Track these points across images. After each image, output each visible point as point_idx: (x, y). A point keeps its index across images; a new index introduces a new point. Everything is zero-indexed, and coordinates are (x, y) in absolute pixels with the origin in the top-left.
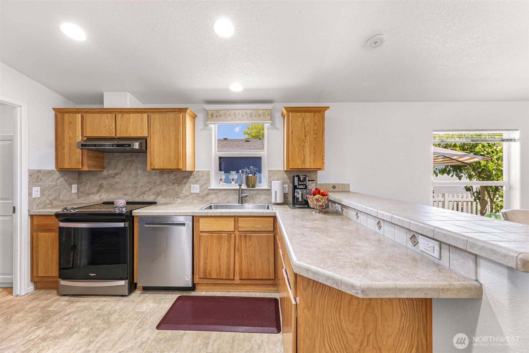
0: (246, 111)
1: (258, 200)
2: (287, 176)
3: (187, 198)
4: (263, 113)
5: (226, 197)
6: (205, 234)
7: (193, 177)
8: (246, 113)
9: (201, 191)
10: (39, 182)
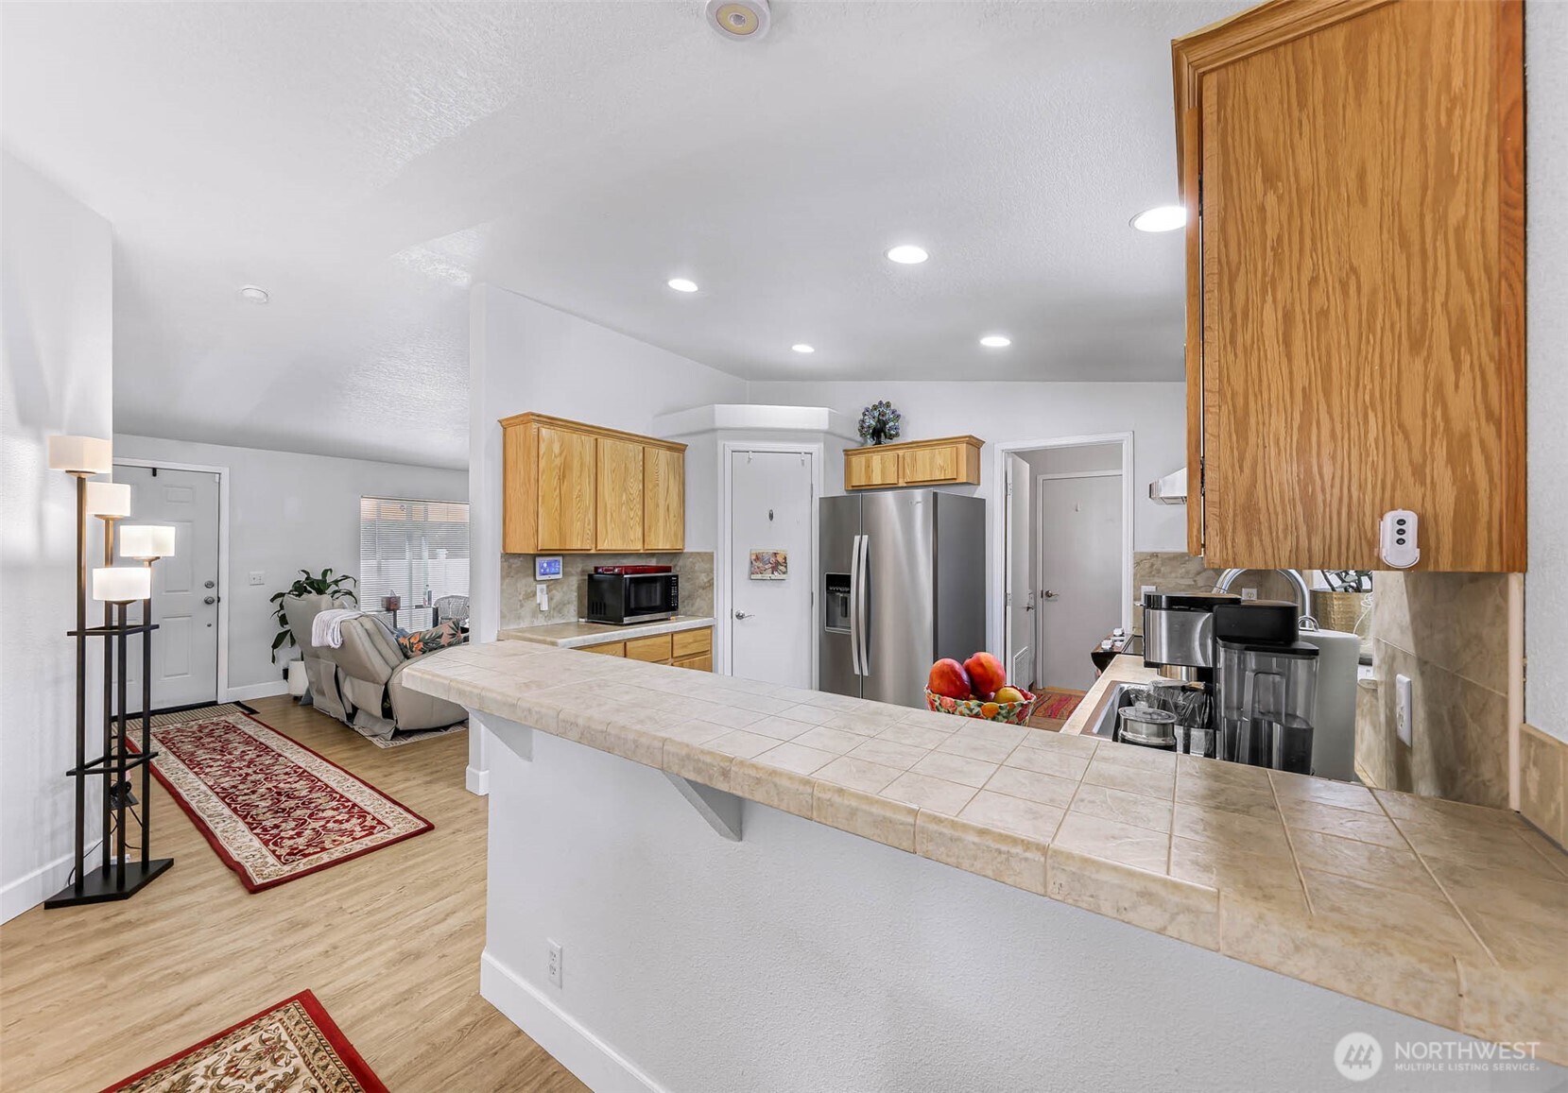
10: (1154, 576)
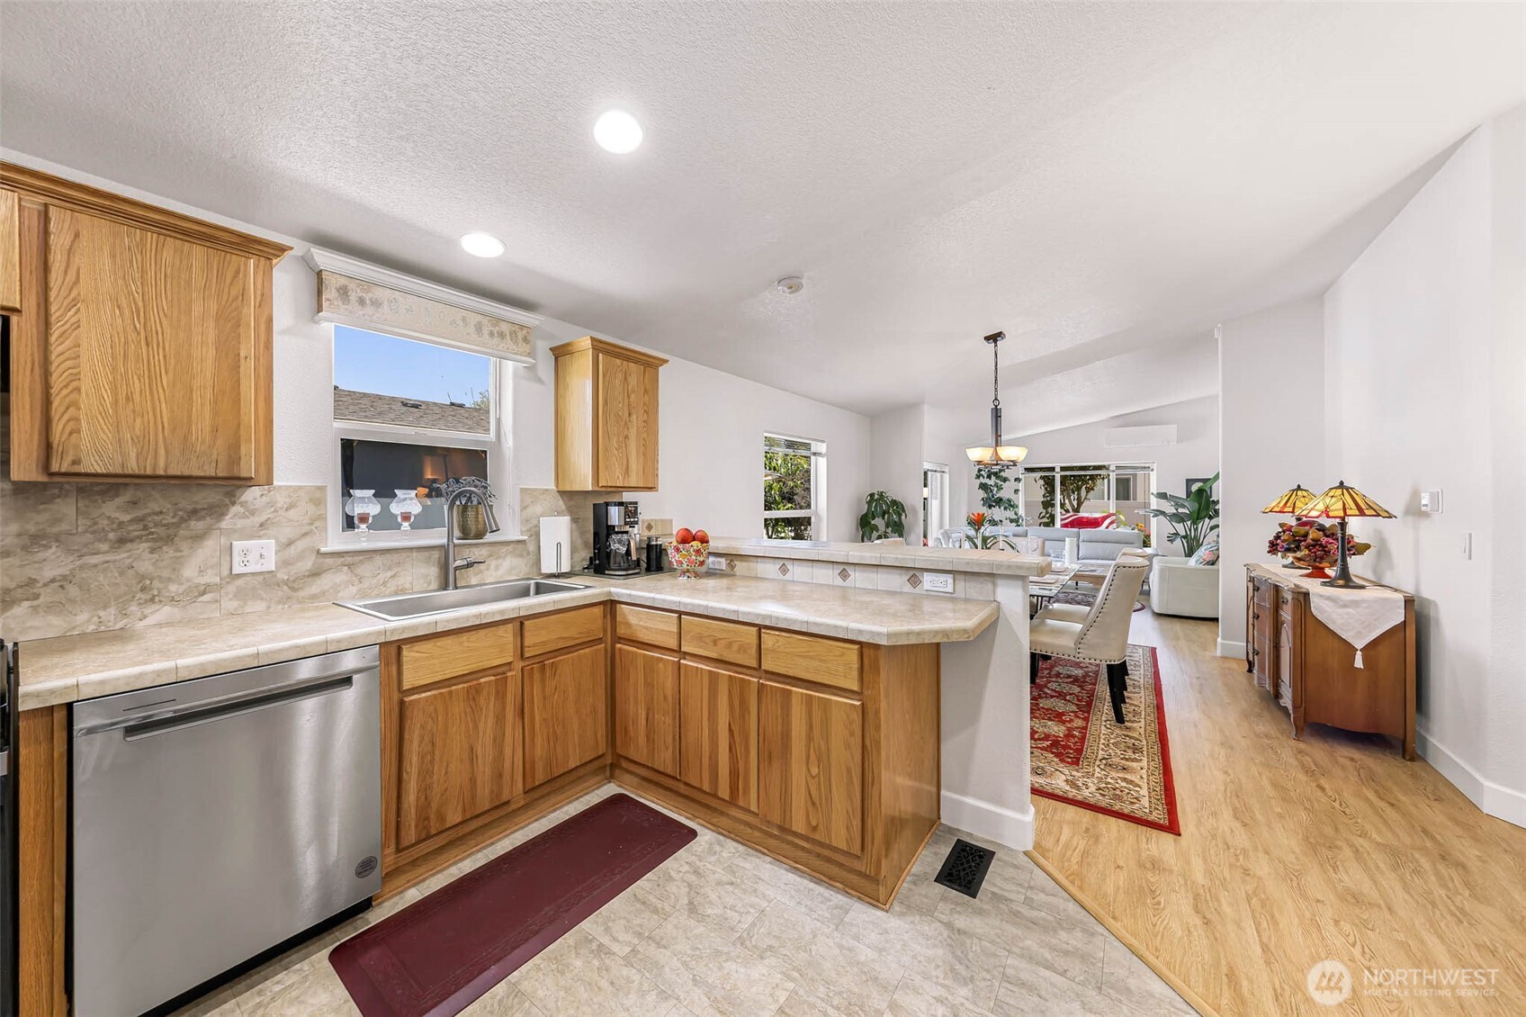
0: (465, 313)
1: (494, 574)
2: (565, 505)
3: (206, 598)
4: (511, 333)
5: (390, 574)
6: (424, 695)
7: (242, 510)
8: (464, 319)
9: (284, 563)
